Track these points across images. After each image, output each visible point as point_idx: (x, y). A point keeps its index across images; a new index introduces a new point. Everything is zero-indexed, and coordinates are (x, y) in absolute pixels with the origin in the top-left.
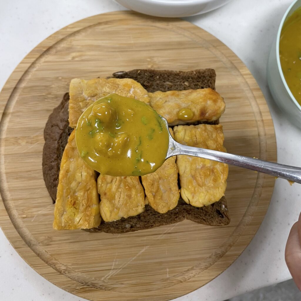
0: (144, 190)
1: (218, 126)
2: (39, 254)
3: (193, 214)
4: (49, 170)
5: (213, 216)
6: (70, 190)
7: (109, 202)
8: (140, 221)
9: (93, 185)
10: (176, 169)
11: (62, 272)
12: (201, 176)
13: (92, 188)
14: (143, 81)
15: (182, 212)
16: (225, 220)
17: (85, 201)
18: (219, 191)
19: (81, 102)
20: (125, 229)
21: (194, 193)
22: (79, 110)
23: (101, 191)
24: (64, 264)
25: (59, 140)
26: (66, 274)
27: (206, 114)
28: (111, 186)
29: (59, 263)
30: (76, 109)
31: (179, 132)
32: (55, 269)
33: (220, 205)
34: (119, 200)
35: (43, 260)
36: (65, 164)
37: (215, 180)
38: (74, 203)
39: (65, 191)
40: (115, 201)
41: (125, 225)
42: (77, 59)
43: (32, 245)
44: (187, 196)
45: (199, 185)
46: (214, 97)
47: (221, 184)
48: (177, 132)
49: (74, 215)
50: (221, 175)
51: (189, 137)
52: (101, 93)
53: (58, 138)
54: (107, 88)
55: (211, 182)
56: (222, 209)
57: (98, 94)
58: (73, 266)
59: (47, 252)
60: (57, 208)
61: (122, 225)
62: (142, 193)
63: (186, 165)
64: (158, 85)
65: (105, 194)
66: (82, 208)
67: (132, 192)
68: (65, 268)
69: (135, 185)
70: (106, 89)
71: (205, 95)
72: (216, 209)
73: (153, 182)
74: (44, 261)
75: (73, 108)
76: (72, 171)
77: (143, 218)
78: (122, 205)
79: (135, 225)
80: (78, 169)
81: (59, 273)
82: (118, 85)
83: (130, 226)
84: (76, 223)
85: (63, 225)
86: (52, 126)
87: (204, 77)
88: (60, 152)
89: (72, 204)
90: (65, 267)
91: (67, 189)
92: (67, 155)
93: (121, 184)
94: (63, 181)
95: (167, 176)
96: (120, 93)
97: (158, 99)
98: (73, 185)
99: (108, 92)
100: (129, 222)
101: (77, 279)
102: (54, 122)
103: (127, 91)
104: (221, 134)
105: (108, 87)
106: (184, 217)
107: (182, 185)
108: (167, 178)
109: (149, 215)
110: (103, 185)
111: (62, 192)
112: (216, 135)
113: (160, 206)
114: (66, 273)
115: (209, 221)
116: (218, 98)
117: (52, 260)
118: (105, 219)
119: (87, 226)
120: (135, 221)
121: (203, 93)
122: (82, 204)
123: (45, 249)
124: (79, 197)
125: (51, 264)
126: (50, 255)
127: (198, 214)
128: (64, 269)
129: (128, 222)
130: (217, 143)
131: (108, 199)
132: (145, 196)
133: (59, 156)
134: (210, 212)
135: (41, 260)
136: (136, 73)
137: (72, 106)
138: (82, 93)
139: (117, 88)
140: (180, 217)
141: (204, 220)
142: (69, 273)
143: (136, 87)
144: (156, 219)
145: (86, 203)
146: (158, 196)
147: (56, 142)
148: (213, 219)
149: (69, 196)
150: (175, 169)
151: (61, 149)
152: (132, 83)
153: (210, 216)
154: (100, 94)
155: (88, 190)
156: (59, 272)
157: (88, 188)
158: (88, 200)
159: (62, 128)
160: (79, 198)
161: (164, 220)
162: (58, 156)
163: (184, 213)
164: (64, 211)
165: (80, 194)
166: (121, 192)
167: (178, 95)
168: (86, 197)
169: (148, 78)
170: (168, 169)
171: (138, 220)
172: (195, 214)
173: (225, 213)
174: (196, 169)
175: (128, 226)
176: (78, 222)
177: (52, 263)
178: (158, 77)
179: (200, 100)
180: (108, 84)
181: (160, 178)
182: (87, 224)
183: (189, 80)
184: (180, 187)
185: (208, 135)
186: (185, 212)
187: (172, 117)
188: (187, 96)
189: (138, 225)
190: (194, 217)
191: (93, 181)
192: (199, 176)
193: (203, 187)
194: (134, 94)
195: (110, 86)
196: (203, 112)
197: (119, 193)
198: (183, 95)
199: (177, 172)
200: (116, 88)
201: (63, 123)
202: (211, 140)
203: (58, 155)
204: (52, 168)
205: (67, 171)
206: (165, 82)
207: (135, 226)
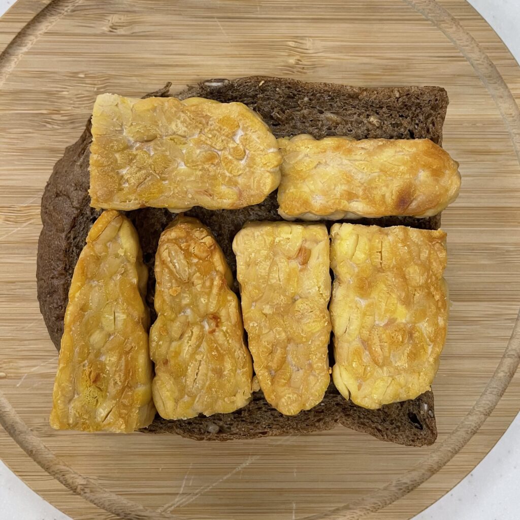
0: (253, 362)
1: (435, 233)
2: (32, 451)
3: (357, 417)
4: (49, 293)
5: (399, 424)
6: (88, 350)
7: (172, 379)
8: (239, 419)
9: (138, 343)
10: (326, 324)
11: (78, 490)
12: (383, 344)
13: (136, 348)
14: (269, 106)
15: (333, 410)
16: (425, 435)
17: (120, 376)
18: (419, 379)
19: (118, 151)
20: (206, 434)
21: (361, 378)
22: (113, 170)
23: (157, 357)
24: (81, 474)
25: (70, 232)
26: (87, 495)
27: (412, 202)
28: (180, 346)
29: (73, 473)
30: (106, 168)
31: (342, 240)
32: (64, 483)
33: (417, 403)
34: (196, 379)
35: (39, 463)
36: (78, 291)
37: (414, 356)
38: (97, 379)
39: (77, 349)
40: (186, 381)
41: (207, 426)
42: (121, 31)
43: (17, 433)
44: (345, 383)
45: (376, 362)
46: (436, 164)
47: (426, 365)
48: (338, 239)
49: (95, 403)
50: (429, 345)
51: (365, 254)
52: (166, 136)
53: (67, 227)
54: (180, 125)
55: (404, 358)
56: (422, 412)
57: (158, 136)
58: (100, 482)
59: (48, 449)
60: (59, 385)
61: (201, 426)
62: (247, 369)
63: (352, 317)
64: (304, 120)
65: (166, 362)
66: (112, 390)
67: (225, 363)
68: (85, 483)
69: (233, 350)
70: (177, 126)
71: (414, 157)
72: (409, 410)
73: (272, 347)
74: (43, 466)
75: (99, 165)
76: (93, 307)
77: (246, 414)
78: (203, 388)
79: (229, 428)
80: (108, 303)
81: (72, 492)
82: (207, 117)
83: (217, 428)
84: (99, 419)
85: (71, 422)
86: (57, 195)
87: (419, 106)
88: (71, 259)
89: (92, 380)
90: (84, 480)
91: (83, 347)
92: (83, 273)
93: (201, 343)
94: (73, 328)
95: (306, 337)
96: (210, 138)
97: (300, 157)
98: (96, 337)
99: (183, 134)
100: (216, 421)
101: (109, 505)
102: (61, 187)
103: (227, 136)
104: (441, 252)
105: (181, 122)
106: (336, 421)
107: (337, 357)
108: (304, 340)
109: (260, 409)
110: (161, 343)
111: (72, 351)
112: (430, 254)
113: (283, 400)
114: (85, 493)
115: (389, 433)
116: (445, 167)
117: (58, 464)
118: (163, 415)
119: (123, 427)
120: (230, 419)
121: (410, 150)
122: (114, 380)
123: (44, 443)
124: (108, 366)
125: (56, 473)
126: (54, 455)
127: (369, 419)
128: (82, 483)
129: (214, 419)
130: (428, 273)
131: (171, 373)
132: (254, 374)
133: (70, 266)
134: (394, 416)
135: (35, 463)
136: (255, 86)
137: (96, 161)
138: (121, 132)
139: (203, 125)
140: (327, 419)
141: (379, 431)
142: (91, 492)
143: (249, 126)
144: (275, 421)
145: (123, 379)
146: (281, 378)
147: (63, 235)
148: (399, 431)
149: (86, 361)
150: (325, 322)
151: (73, 251)
152: (240, 117)
153: (392, 424)
154: (164, 138)
155: (128, 353)
156: (71, 488)
157: (129, 347)
158: (127, 374)
159: (77, 206)
160: (108, 368)
161: (292, 424)
162: (68, 267)
163: (337, 414)
164: (75, 391)
165: (110, 359)
166: (200, 361)
167: (350, 151)
168: (123, 368)
169: (281, 99)
170: (309, 323)
171: (235, 418)
172: (359, 417)
173: (427, 420)
174: (373, 327)
175: (213, 428)
176: (103, 419)
177: (58, 470)
178: (306, 99)
179: (402, 168)
180: (182, 115)
181: (289, 340)
182: (122, 424)
183: (381, 111)
184: (332, 362)
185: (410, 252)
186: (339, 410)
187: (330, 203)
188: (370, 154)
189: (235, 428)
190: (358, 423)
191: (140, 333)
192: (378, 344)
193: (385, 369)
194: (242, 144)
195: (188, 119)
196: (404, 198)
197: (197, 364)
198: (363, 152)
199: (330, 331)
200: (201, 125)
201: (80, 193)
202: (416, 264)
203: (66, 265)
204: (55, 291)
205: (83, 308)
206: (321, 112)
207: (228, 430)
